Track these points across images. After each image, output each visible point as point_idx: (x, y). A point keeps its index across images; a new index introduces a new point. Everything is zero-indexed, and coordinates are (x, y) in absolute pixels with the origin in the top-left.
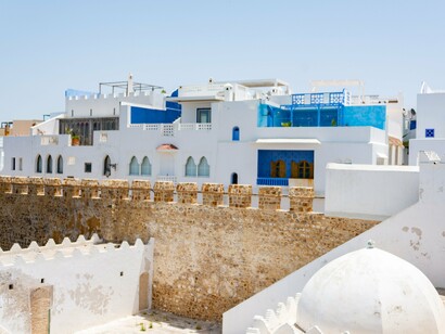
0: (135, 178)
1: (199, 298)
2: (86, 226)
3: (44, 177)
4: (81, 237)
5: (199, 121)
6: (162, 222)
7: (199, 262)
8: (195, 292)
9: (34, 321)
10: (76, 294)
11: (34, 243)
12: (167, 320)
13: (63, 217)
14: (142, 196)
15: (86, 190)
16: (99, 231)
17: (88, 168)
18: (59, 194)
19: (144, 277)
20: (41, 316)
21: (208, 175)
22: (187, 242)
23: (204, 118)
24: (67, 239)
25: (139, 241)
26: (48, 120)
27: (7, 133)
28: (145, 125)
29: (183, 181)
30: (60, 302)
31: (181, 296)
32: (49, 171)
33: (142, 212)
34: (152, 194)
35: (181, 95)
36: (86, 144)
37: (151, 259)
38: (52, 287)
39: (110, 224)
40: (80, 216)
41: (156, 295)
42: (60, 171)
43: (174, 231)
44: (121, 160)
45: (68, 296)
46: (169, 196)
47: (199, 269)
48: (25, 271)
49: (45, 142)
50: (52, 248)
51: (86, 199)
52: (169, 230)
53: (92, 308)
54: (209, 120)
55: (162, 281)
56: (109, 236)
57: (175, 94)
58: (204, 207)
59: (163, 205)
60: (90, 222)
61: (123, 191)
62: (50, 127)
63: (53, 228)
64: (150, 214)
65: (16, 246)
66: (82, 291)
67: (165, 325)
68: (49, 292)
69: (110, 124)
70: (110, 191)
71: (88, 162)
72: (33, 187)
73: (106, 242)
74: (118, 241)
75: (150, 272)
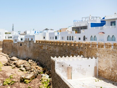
0: (92, 41)
1: (113, 75)
2: (79, 53)
3: (69, 41)
4: (78, 56)
5: (111, 25)
6: (100, 53)
7: (113, 65)
8: (112, 74)
9: (68, 74)
10: (78, 69)
11: (67, 56)
12: (103, 80)
13: (74, 51)
14: (94, 46)
15: (79, 44)
16: (83, 55)
17: (80, 39)
18: (73, 45)
19: (96, 68)
20: (69, 73)
21: (115, 40)
22: (108, 59)
23: (113, 24)
24: (75, 56)
25: (94, 58)
26: (70, 28)
27: (61, 31)
28: (95, 27)
29: (107, 42)
30: (74, 71)
31: (107, 74)
32: (70, 40)
33: (94, 50)
34: (97, 46)
35: (106, 18)
36: (79, 33)
37: (97, 63)
38: (72, 67)
39: (86, 53)
40: (78, 51)
41: (99, 73)
42: (73, 40)
43: (104, 56)
44: (88, 37)
45: (76, 70)
46: (102, 46)
47: (113, 67)
48: (66, 63)
49: (69, 33)
50: (72, 58)
51: (79, 47)
52: (103, 55)
53: (82, 73)
54: (115, 25)
55: (101, 69)
56: (86, 56)
57: (104, 18)
58: (114, 50)
59: (101, 49)
60: (80, 52)
61: (89, 45)
62: (70, 29)
63: (71, 53)
64: (97, 51)
65: (63, 57)
66: (79, 69)
67: (102, 81)
68: (71, 68)
69: (85, 28)
70: (85, 45)
71: (80, 37)
72: (67, 43)
73: (85, 57)
74: (88, 57)
75: (97, 66)
